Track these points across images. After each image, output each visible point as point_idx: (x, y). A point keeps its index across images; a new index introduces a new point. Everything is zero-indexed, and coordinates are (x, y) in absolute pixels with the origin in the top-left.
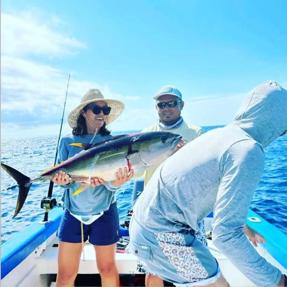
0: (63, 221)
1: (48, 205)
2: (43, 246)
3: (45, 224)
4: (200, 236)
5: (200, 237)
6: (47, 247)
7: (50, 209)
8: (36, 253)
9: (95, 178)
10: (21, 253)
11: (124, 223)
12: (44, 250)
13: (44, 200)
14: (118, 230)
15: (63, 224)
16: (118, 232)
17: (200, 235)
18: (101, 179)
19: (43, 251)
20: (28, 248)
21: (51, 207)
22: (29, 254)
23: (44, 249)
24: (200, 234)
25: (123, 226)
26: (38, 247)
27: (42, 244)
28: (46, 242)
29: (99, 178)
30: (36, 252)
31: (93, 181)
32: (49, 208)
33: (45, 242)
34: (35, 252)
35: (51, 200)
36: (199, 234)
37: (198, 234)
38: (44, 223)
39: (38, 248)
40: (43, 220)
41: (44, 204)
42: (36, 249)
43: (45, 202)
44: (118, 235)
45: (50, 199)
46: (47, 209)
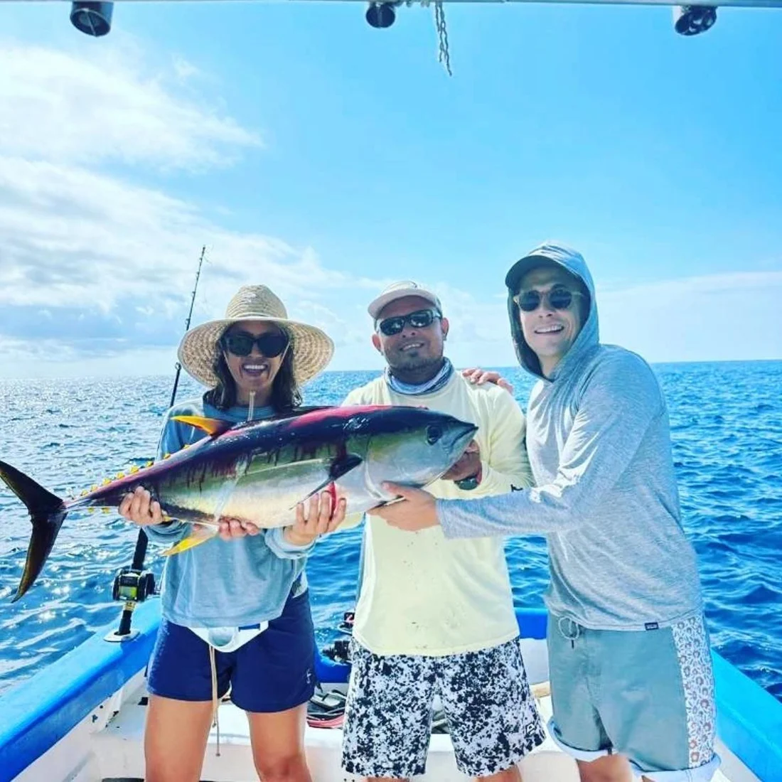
0: (162, 640)
1: (132, 591)
2: (115, 702)
3: (122, 642)
4: (505, 680)
5: (505, 683)
6: (125, 704)
7: (137, 601)
8: (93, 721)
9: (233, 519)
10: (56, 719)
11: (333, 646)
12: (116, 713)
13: (122, 577)
14: (309, 670)
15: (161, 648)
16: (309, 675)
17: (504, 677)
18: (249, 523)
19: (114, 716)
20: (74, 706)
21: (141, 597)
22: (77, 723)
23: (116, 710)
24: (505, 675)
25: (330, 654)
26: (101, 704)
27: (110, 696)
28: (123, 691)
29: (245, 520)
30: (95, 718)
31: (225, 526)
32: (133, 599)
33: (121, 690)
34: (92, 718)
35: (141, 578)
36: (503, 674)
37: (500, 676)
38: (120, 640)
39: (101, 707)
40: (117, 630)
41: (122, 589)
42: (96, 711)
43: (126, 582)
44: (308, 682)
45: (139, 574)
46: (129, 602)
